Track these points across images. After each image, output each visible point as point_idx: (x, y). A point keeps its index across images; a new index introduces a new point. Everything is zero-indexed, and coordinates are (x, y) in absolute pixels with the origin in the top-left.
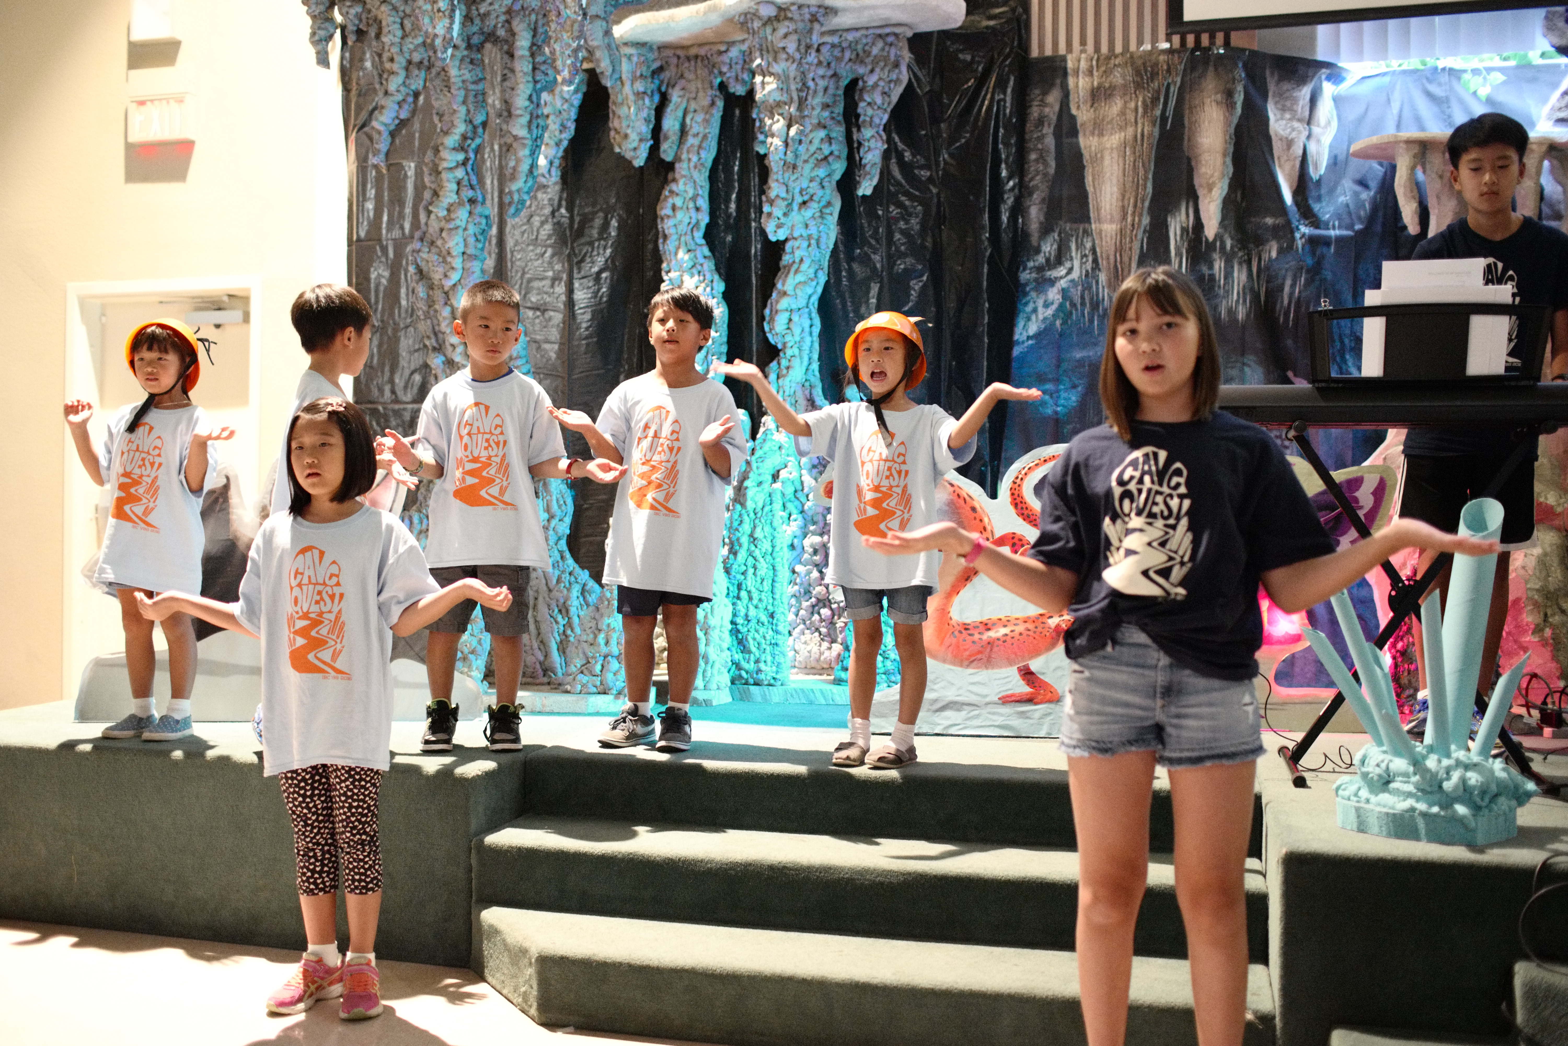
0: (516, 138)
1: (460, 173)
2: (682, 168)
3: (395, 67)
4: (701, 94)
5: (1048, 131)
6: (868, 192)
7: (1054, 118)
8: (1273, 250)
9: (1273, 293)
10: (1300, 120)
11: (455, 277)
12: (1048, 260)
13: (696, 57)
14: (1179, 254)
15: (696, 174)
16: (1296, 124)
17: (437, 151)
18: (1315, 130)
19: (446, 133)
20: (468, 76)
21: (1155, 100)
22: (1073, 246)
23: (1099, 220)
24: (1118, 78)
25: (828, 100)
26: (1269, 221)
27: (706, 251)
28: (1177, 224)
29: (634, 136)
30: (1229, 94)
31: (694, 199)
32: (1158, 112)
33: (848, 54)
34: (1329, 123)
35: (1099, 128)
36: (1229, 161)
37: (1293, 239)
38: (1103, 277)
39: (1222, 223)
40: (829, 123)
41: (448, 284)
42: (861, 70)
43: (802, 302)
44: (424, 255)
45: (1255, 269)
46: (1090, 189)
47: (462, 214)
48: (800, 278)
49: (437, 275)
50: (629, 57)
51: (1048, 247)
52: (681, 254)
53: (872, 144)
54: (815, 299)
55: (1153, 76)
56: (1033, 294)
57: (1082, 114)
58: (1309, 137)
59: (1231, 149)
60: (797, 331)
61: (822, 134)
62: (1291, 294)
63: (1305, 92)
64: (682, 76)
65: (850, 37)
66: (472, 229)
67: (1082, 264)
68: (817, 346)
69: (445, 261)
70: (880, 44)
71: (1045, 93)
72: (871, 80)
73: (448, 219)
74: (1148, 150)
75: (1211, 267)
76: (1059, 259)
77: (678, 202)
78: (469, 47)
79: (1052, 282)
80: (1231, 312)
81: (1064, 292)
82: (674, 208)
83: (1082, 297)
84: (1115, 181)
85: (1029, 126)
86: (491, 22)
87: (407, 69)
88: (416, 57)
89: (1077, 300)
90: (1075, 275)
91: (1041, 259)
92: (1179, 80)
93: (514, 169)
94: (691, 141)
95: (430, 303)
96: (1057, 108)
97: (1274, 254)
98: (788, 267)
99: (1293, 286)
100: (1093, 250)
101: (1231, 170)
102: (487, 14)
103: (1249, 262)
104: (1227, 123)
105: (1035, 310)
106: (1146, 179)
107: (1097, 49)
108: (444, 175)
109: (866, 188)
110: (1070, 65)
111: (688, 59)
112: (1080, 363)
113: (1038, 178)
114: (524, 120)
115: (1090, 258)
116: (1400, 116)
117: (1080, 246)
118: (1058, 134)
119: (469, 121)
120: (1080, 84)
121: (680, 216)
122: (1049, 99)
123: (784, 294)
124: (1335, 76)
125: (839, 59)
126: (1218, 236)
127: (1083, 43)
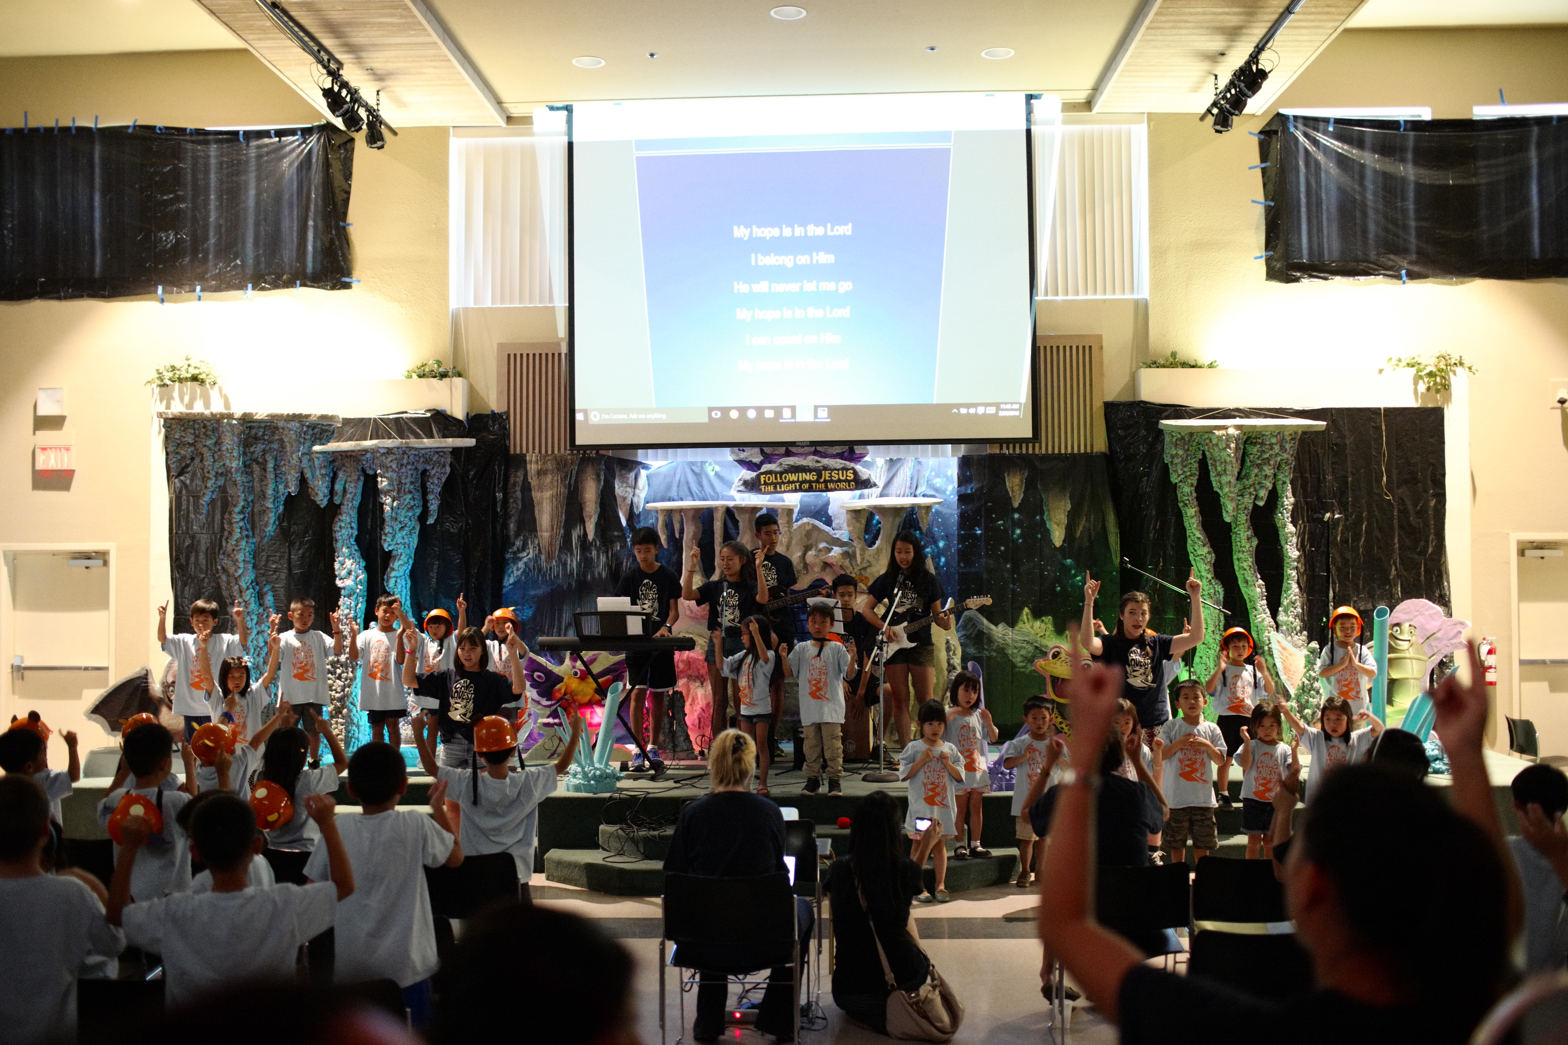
0: (268, 508)
1: (241, 524)
2: (344, 508)
3: (211, 476)
4: (353, 474)
5: (518, 488)
6: (432, 522)
7: (521, 483)
8: (617, 547)
9: (619, 565)
10: (630, 487)
11: (240, 571)
12: (518, 549)
13: (351, 456)
14: (577, 548)
15: (351, 512)
16: (628, 489)
17: (230, 514)
18: (637, 491)
19: (235, 506)
21: (566, 476)
22: (530, 543)
23: (541, 531)
24: (549, 466)
25: (413, 480)
26: (616, 533)
27: (356, 547)
28: (575, 534)
29: (321, 495)
30: (598, 476)
31: (350, 523)
32: (567, 482)
33: (422, 460)
34: (644, 488)
35: (541, 488)
36: (598, 506)
38: (543, 557)
39: (595, 534)
40: (413, 491)
41: (237, 575)
42: (428, 468)
43: (401, 573)
44: (225, 561)
45: (610, 555)
46: (537, 517)
47: (243, 543)
48: (401, 562)
49: (232, 570)
50: (318, 458)
51: (518, 543)
52: (344, 550)
53: (433, 502)
54: (408, 572)
55: (565, 465)
56: (512, 565)
57: (534, 482)
58: (634, 495)
59: (599, 501)
60: (399, 586)
61: (410, 496)
63: (632, 475)
64: (344, 465)
65: (423, 451)
66: (247, 549)
67: (534, 551)
68: (409, 593)
69: (235, 564)
70: (437, 456)
71: (516, 471)
72: (433, 472)
73: (236, 545)
74: (563, 499)
75: (590, 553)
76: (524, 547)
77: (343, 524)
78: (245, 467)
79: (520, 559)
80: (600, 574)
81: (525, 563)
82: (340, 527)
83: (534, 567)
84: (548, 513)
85: (509, 486)
86: (256, 455)
87: (216, 476)
88: (220, 471)
89: (532, 567)
90: (531, 556)
91: (515, 548)
92: (576, 468)
93: (267, 521)
94: (348, 496)
95: (228, 583)
96: (522, 478)
98: (395, 557)
100: (539, 545)
101: (599, 510)
102: (253, 452)
103: (607, 553)
104: (597, 488)
105: (512, 572)
106: (562, 513)
107: (540, 452)
108: (235, 525)
109: (431, 521)
110: (528, 458)
111: (347, 457)
112: (534, 597)
113: (514, 511)
115: (537, 549)
116: (679, 481)
117: (533, 543)
118: (522, 491)
119: (245, 500)
120: (532, 468)
121: (343, 531)
122: (518, 474)
123: (393, 569)
124: (646, 467)
125: (418, 462)
126: (594, 540)
127: (534, 448)
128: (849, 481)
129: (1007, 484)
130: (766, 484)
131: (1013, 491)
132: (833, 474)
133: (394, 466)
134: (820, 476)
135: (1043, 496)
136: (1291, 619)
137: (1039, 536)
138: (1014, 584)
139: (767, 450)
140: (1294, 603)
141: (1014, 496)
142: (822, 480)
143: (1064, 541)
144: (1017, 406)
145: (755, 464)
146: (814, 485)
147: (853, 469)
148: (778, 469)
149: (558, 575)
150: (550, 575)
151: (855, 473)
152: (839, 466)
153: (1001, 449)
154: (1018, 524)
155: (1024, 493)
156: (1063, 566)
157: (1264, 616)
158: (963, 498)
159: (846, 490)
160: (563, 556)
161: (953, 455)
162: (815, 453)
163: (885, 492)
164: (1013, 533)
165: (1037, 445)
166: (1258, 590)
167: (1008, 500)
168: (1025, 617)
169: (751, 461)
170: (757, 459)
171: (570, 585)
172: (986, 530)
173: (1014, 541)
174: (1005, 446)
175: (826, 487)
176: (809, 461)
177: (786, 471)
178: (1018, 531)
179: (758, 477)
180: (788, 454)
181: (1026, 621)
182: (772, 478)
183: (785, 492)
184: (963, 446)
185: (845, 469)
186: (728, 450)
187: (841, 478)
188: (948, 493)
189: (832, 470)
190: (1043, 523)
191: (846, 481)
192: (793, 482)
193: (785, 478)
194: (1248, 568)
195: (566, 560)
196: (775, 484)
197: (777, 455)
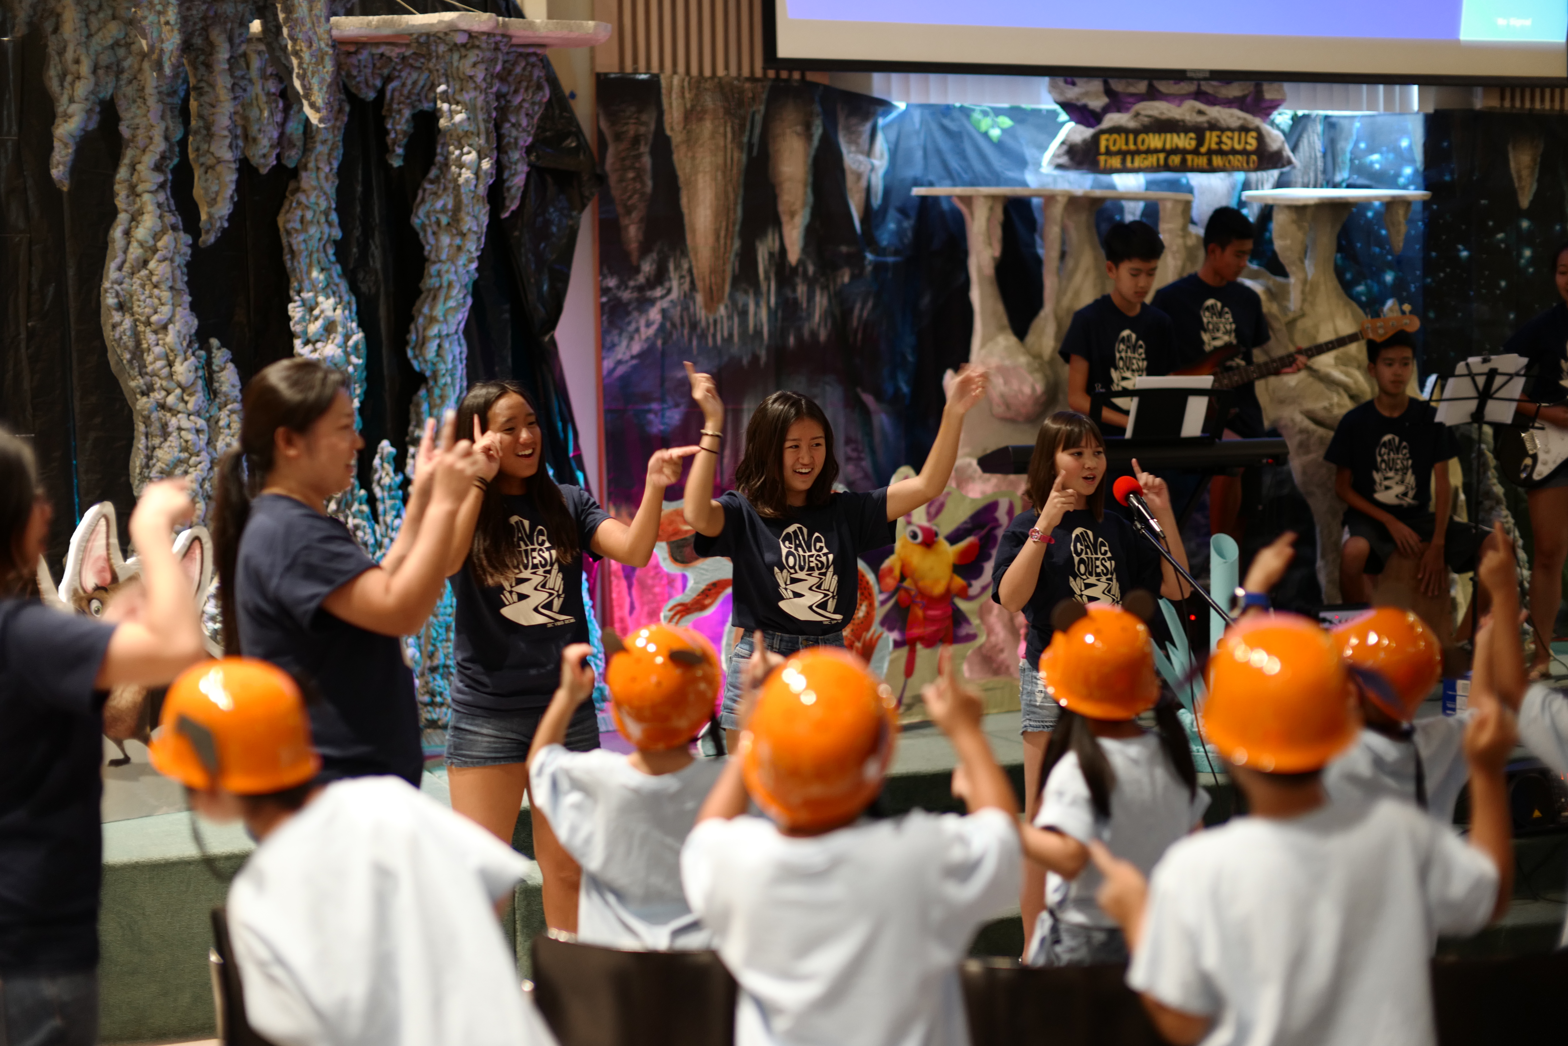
5: (644, 150)
6: (511, 212)
7: (650, 137)
8: (846, 276)
9: (847, 314)
10: (864, 153)
12: (648, 280)
14: (767, 278)
15: (326, 186)
16: (862, 157)
18: (874, 161)
21: (742, 126)
22: (671, 267)
23: (695, 242)
24: (708, 101)
26: (844, 249)
27: (338, 269)
28: (763, 250)
30: (809, 125)
32: (745, 139)
34: (882, 155)
35: (692, 151)
36: (809, 190)
37: (862, 266)
38: (699, 298)
39: (805, 249)
43: (451, 329)
45: (833, 294)
46: (685, 210)
48: (449, 304)
51: (647, 267)
52: (315, 274)
53: (517, 167)
54: (462, 325)
55: (740, 103)
56: (635, 314)
57: (676, 133)
58: (870, 168)
59: (810, 179)
60: (447, 358)
62: (860, 316)
66: (178, 261)
67: (680, 285)
71: (641, 112)
72: (516, 101)
74: (737, 175)
75: (794, 290)
76: (659, 279)
77: (305, 215)
79: (652, 302)
80: (814, 334)
81: (664, 312)
83: (682, 317)
84: (708, 203)
89: (677, 320)
90: (674, 295)
91: (641, 279)
92: (762, 108)
94: (317, 148)
96: (652, 127)
97: (847, 279)
98: (435, 291)
99: (862, 309)
100: (690, 271)
101: (810, 199)
103: (827, 288)
104: (806, 152)
105: (637, 330)
106: (735, 204)
107: (688, 72)
110: (664, 85)
113: (636, 196)
115: (688, 280)
117: (678, 267)
118: (653, 153)
120: (673, 107)
121: (313, 230)
122: (644, 117)
124: (885, 110)
126: (801, 262)
127: (675, 65)
128: (1249, 153)
129: (1512, 165)
130: (1108, 153)
131: (1520, 178)
132: (1224, 139)
134: (1200, 141)
139: (1118, 86)
141: (1522, 188)
142: (1203, 150)
145: (1093, 111)
146: (1189, 157)
147: (1258, 130)
148: (1132, 124)
149: (731, 335)
150: (714, 336)
151: (1261, 138)
152: (1235, 123)
153: (1501, 98)
154: (1529, 239)
155: (1538, 182)
159: (1242, 170)
160: (741, 298)
162: (1199, 95)
164: (1520, 255)
167: (1512, 193)
169: (1085, 106)
170: (1097, 103)
171: (755, 358)
172: (1476, 249)
173: (1520, 271)
175: (1210, 162)
176: (1186, 111)
177: (1145, 129)
178: (1527, 253)
179: (1096, 138)
180: (1153, 94)
182: (1119, 142)
183: (1140, 170)
185: (1244, 129)
186: (1045, 81)
187: (1237, 146)
189: (1223, 130)
191: (1244, 152)
192: (1156, 151)
193: (1143, 142)
195: (746, 305)
196: (1123, 154)
197: (1132, 95)
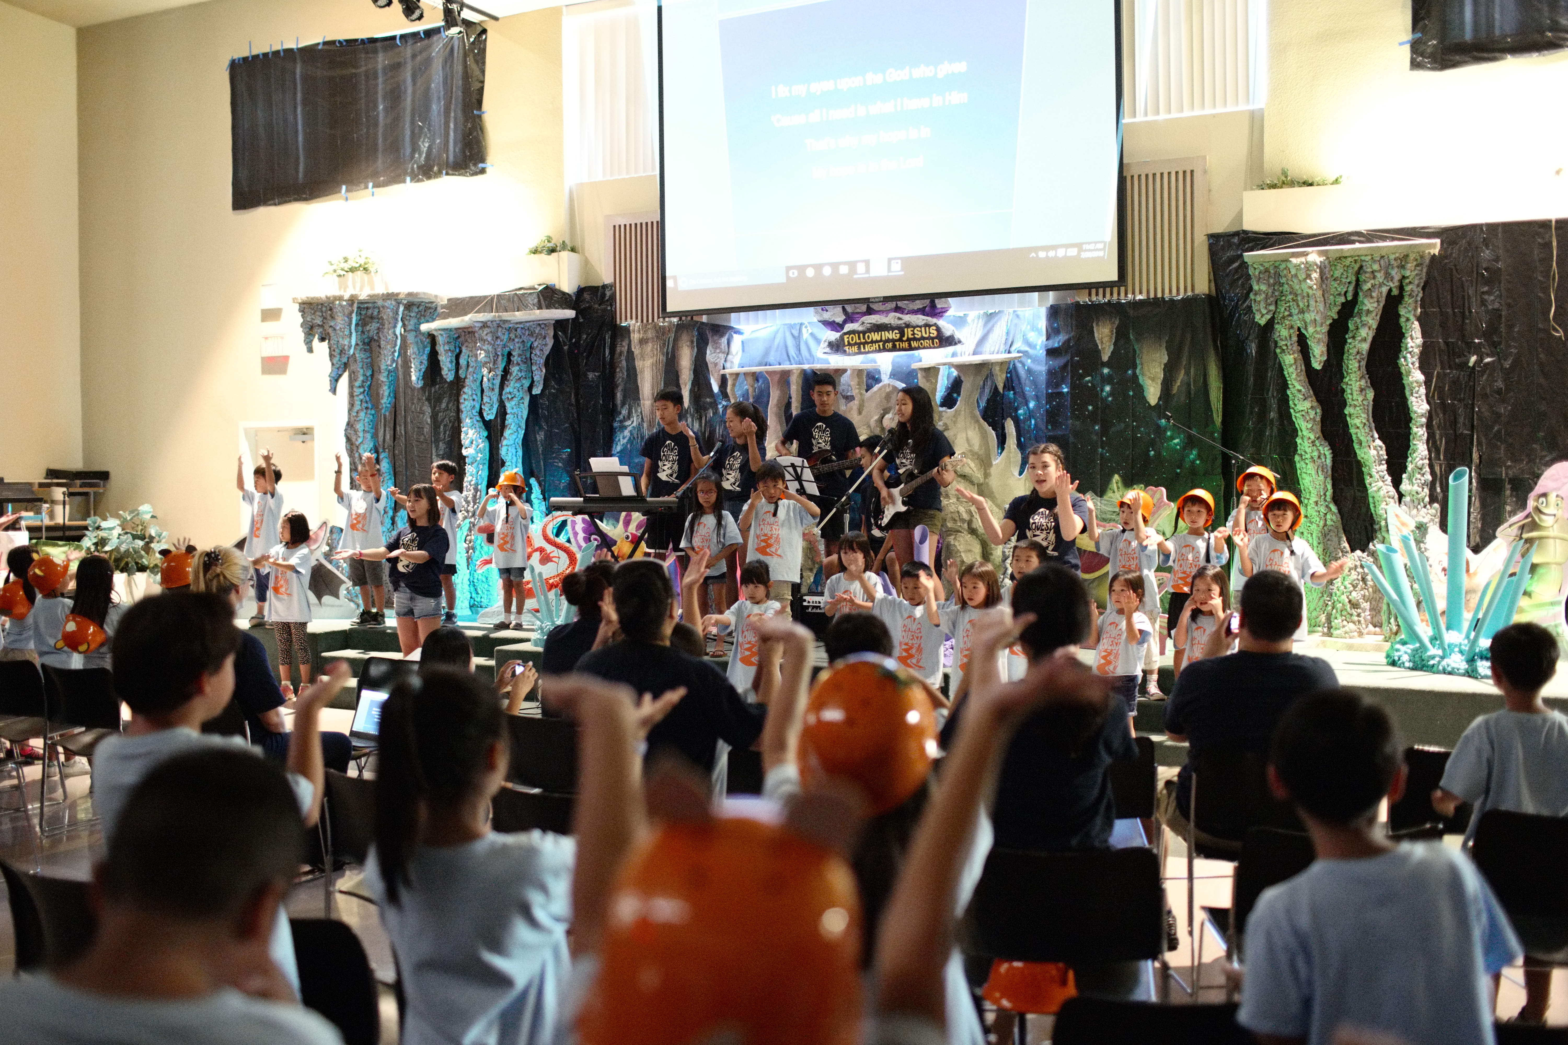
1: (361, 397)
2: (468, 382)
5: (623, 358)
6: (539, 392)
7: (626, 353)
8: (710, 413)
10: (723, 352)
11: (360, 440)
12: (624, 417)
13: (471, 332)
16: (720, 355)
17: (353, 388)
18: (730, 357)
19: (356, 380)
20: (363, 356)
21: (664, 345)
22: (634, 411)
23: (643, 400)
24: (650, 334)
25: (521, 352)
26: (708, 400)
29: (448, 368)
30: (692, 342)
32: (665, 350)
33: (527, 333)
34: (737, 352)
35: (643, 358)
36: (692, 373)
37: (717, 409)
38: (645, 425)
40: (521, 363)
41: (357, 443)
43: (514, 442)
45: (703, 421)
46: (640, 385)
47: (362, 415)
48: (511, 431)
50: (442, 335)
51: (624, 412)
52: (468, 420)
53: (538, 373)
54: (519, 439)
55: (663, 334)
56: (619, 433)
57: (636, 350)
58: (725, 361)
59: (693, 368)
60: (511, 454)
61: (518, 368)
63: (724, 340)
64: (467, 341)
65: (528, 324)
66: (367, 420)
67: (637, 419)
68: (520, 460)
70: (538, 328)
71: (622, 341)
72: (538, 345)
73: (357, 416)
74: (661, 367)
76: (629, 416)
78: (364, 344)
79: (626, 427)
81: (631, 432)
82: (466, 400)
84: (649, 379)
85: (617, 356)
86: (371, 334)
87: (340, 354)
89: (635, 436)
90: (635, 424)
91: (621, 417)
92: (673, 337)
94: (470, 369)
96: (627, 348)
97: (710, 415)
98: (508, 426)
100: (641, 413)
101: (693, 376)
102: (369, 331)
103: (701, 419)
104: (692, 355)
105: (620, 440)
108: (356, 398)
109: (536, 391)
110: (631, 329)
111: (467, 331)
113: (620, 380)
114: (385, 374)
115: (640, 417)
116: (779, 345)
117: (636, 411)
118: (627, 361)
119: (364, 375)
120: (635, 337)
121: (466, 403)
122: (624, 344)
123: (505, 438)
124: (738, 332)
125: (524, 334)
127: (637, 318)
128: (933, 339)
129: (1096, 335)
130: (849, 344)
131: (1102, 342)
132: (916, 331)
133: (489, 339)
134: (902, 335)
135: (1136, 347)
136: (1416, 488)
137: (1131, 393)
138: (1103, 448)
139: (849, 308)
140: (1421, 469)
141: (1103, 349)
142: (905, 339)
143: (1160, 399)
144: (1101, 246)
145: (838, 324)
146: (897, 343)
147: (935, 325)
148: (861, 329)
151: (938, 329)
152: (921, 323)
153: (1090, 295)
154: (1108, 380)
155: (1115, 344)
156: (1158, 426)
157: (1380, 484)
158: (1051, 353)
159: (930, 348)
161: (1040, 305)
162: (897, 309)
163: (979, 349)
164: (1102, 390)
165: (1122, 289)
166: (1373, 452)
167: (1097, 352)
168: (1115, 485)
169: (834, 321)
170: (840, 319)
172: (1073, 387)
173: (1104, 400)
174: (1094, 291)
175: (910, 345)
176: (891, 319)
177: (870, 330)
178: (1108, 388)
179: (842, 337)
180: (870, 311)
181: (1116, 489)
182: (856, 339)
183: (868, 352)
184: (1051, 293)
185: (928, 326)
186: (812, 309)
187: (924, 335)
188: (1038, 347)
189: (914, 327)
190: (1135, 377)
191: (929, 338)
192: (877, 342)
193: (868, 337)
194: (1361, 426)
196: (859, 345)
197: (858, 313)
